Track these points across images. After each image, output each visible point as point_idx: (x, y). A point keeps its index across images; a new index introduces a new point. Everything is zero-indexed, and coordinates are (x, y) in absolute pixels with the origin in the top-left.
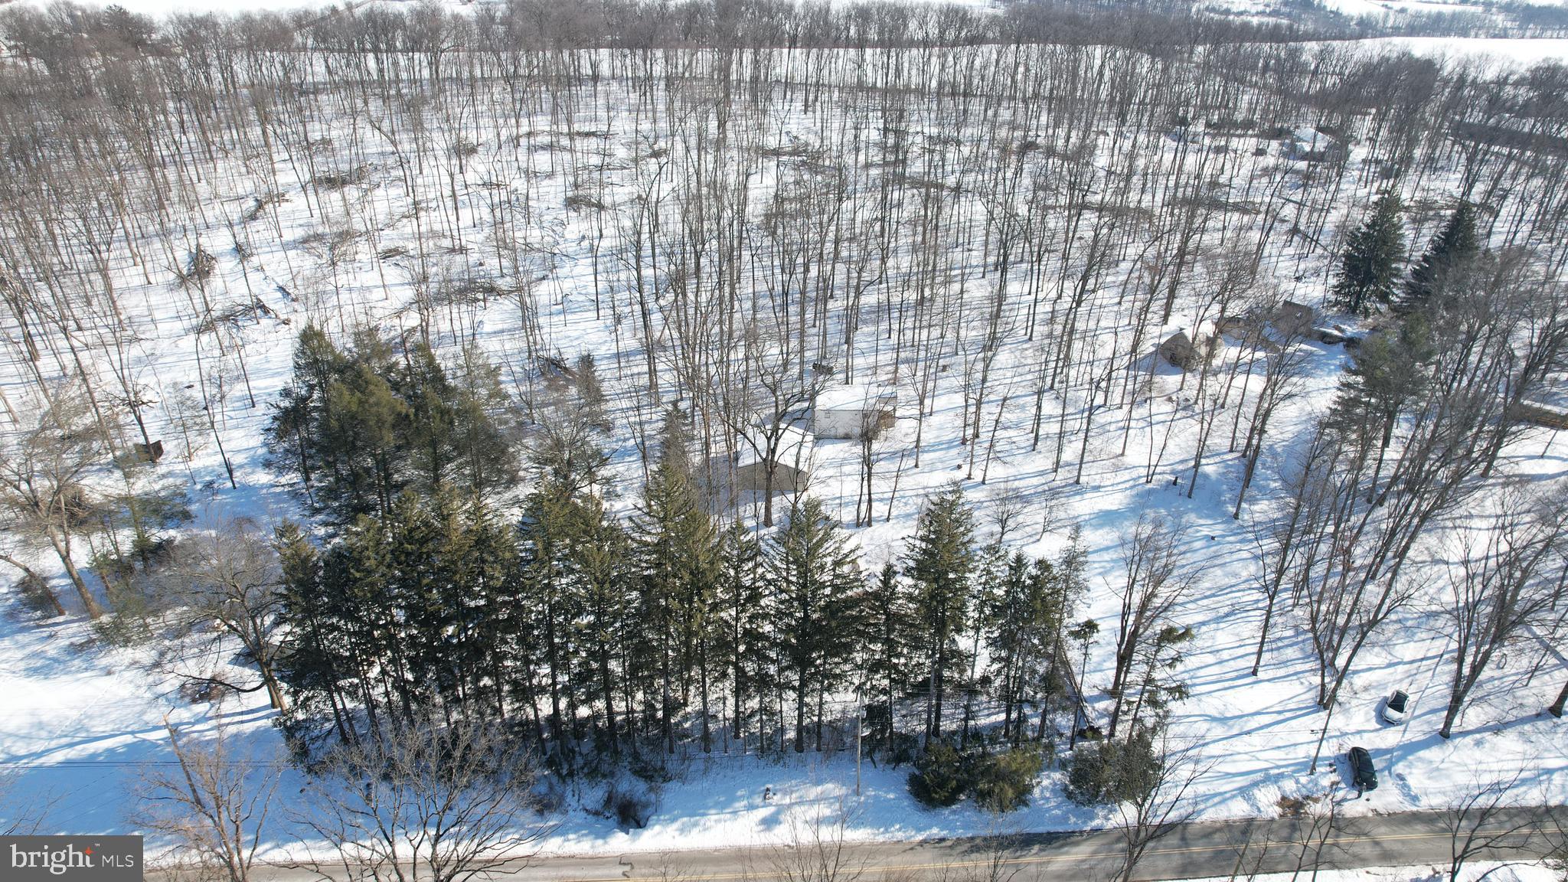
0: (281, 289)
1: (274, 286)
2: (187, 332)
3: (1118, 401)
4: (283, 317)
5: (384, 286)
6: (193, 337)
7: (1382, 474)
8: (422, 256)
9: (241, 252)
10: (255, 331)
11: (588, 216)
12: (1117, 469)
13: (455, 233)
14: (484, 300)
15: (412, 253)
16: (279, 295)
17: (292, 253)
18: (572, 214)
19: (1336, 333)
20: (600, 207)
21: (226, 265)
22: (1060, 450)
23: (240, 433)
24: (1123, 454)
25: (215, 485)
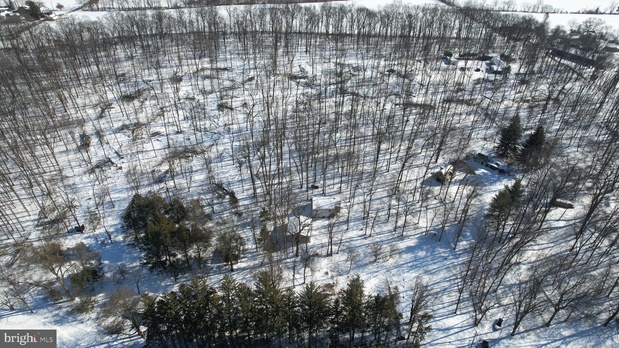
0: (116, 152)
1: (113, 151)
2: (85, 173)
3: (418, 199)
4: (119, 165)
5: (154, 150)
6: (87, 175)
7: (505, 231)
8: (167, 135)
9: (99, 134)
10: (110, 171)
11: (227, 114)
12: (416, 229)
13: (178, 123)
14: (192, 156)
15: (163, 134)
16: (116, 155)
17: (118, 135)
18: (221, 113)
19: (496, 166)
20: (232, 109)
21: (94, 140)
22: (396, 222)
23: (110, 218)
24: (418, 223)
25: (106, 242)
